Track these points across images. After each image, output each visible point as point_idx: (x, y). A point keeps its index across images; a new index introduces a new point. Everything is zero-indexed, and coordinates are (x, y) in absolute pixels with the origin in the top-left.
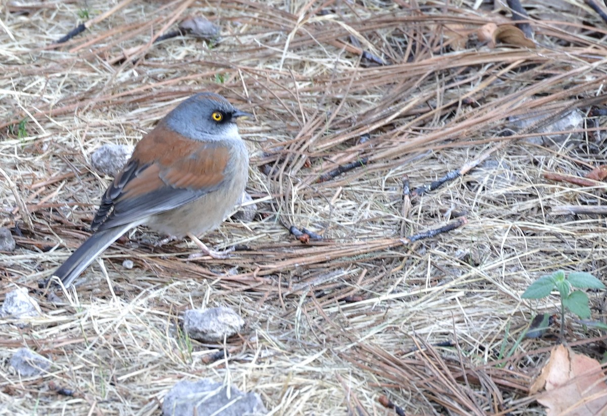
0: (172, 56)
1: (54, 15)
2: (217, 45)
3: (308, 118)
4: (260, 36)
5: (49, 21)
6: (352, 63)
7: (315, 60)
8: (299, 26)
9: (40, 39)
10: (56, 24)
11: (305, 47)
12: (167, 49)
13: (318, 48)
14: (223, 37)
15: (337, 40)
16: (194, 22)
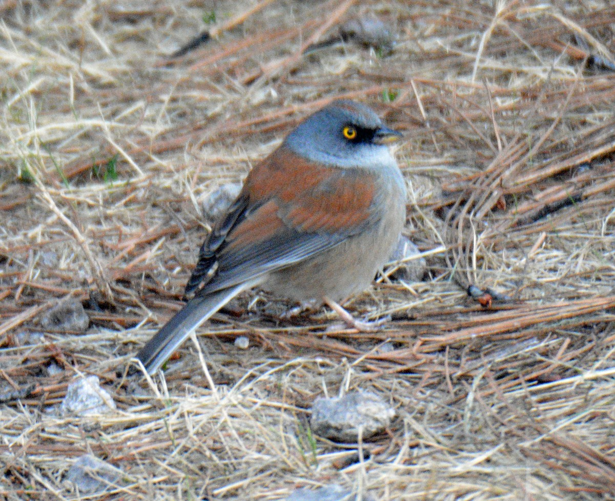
0: (327, 69)
1: (170, 22)
2: (391, 53)
3: (506, 143)
4: (452, 38)
5: (163, 30)
6: (576, 71)
7: (525, 69)
8: (497, 21)
9: (149, 54)
10: (172, 33)
11: (512, 53)
12: (322, 61)
13: (528, 53)
14: (398, 42)
15: (556, 41)
16: (360, 23)
